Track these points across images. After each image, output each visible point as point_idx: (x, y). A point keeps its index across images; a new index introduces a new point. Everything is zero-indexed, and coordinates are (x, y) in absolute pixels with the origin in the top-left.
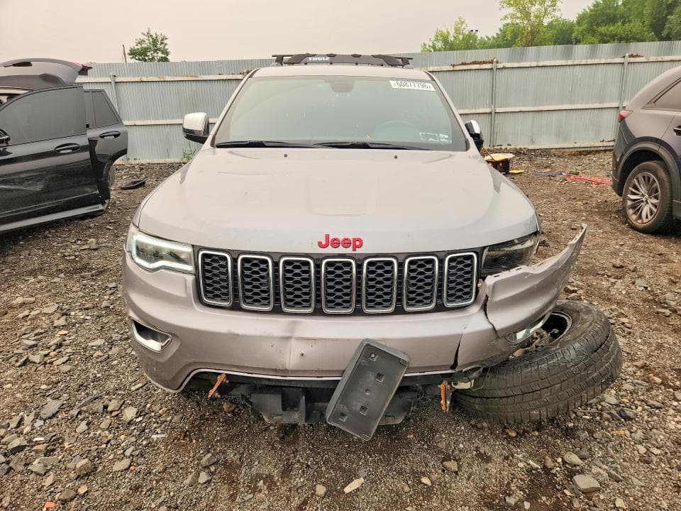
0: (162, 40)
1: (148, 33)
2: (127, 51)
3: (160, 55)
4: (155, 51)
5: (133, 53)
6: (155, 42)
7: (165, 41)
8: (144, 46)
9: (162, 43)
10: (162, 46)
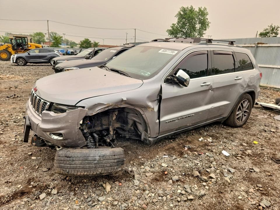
0: (277, 28)
1: (271, 26)
2: (259, 33)
3: (274, 35)
4: (272, 33)
5: (261, 34)
6: (273, 30)
7: (278, 29)
8: (267, 31)
9: (276, 30)
10: (276, 31)
